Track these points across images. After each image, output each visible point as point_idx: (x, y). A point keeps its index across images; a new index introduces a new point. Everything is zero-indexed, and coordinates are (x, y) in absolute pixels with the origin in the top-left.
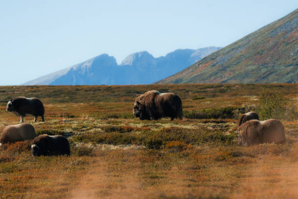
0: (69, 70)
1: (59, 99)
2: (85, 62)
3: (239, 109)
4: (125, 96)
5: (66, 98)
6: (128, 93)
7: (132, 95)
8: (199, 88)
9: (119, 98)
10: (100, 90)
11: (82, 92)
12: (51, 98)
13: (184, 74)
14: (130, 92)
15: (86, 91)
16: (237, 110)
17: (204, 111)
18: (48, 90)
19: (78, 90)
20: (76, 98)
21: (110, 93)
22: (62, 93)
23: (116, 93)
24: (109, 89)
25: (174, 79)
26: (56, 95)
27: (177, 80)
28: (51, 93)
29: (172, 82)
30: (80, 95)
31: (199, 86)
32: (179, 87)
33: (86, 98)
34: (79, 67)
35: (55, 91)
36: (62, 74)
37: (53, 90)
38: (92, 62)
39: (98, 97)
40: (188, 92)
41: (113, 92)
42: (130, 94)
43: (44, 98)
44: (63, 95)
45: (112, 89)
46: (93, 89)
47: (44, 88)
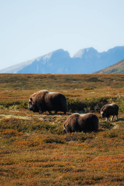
0: (34, 61)
1: (14, 84)
2: (46, 55)
3: (113, 99)
4: (65, 82)
5: (19, 83)
6: (67, 80)
7: (70, 82)
8: (121, 77)
9: (60, 83)
10: (46, 77)
11: (32, 79)
12: (8, 83)
13: (119, 65)
14: (68, 80)
15: (36, 78)
16: (111, 99)
17: (86, 99)
18: (6, 77)
19: (29, 77)
20: (27, 84)
21: (53, 80)
22: (17, 80)
23: (58, 80)
24: (52, 77)
25: (111, 69)
26: (13, 81)
27: (113, 70)
28: (9, 79)
29: (110, 71)
30: (31, 81)
31: (121, 75)
32: (106, 76)
33: (35, 83)
34: (42, 59)
35: (12, 78)
36: (28, 64)
37: (11, 77)
38: (51, 55)
39: (44, 83)
40: (112, 80)
41: (56, 79)
42: (69, 81)
43: (3, 83)
44: (17, 81)
45: (55, 77)
46: (41, 77)
47: (4, 75)
